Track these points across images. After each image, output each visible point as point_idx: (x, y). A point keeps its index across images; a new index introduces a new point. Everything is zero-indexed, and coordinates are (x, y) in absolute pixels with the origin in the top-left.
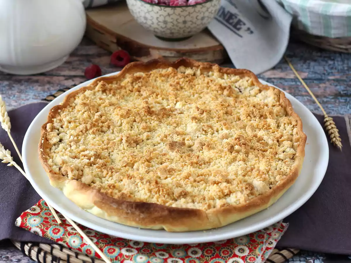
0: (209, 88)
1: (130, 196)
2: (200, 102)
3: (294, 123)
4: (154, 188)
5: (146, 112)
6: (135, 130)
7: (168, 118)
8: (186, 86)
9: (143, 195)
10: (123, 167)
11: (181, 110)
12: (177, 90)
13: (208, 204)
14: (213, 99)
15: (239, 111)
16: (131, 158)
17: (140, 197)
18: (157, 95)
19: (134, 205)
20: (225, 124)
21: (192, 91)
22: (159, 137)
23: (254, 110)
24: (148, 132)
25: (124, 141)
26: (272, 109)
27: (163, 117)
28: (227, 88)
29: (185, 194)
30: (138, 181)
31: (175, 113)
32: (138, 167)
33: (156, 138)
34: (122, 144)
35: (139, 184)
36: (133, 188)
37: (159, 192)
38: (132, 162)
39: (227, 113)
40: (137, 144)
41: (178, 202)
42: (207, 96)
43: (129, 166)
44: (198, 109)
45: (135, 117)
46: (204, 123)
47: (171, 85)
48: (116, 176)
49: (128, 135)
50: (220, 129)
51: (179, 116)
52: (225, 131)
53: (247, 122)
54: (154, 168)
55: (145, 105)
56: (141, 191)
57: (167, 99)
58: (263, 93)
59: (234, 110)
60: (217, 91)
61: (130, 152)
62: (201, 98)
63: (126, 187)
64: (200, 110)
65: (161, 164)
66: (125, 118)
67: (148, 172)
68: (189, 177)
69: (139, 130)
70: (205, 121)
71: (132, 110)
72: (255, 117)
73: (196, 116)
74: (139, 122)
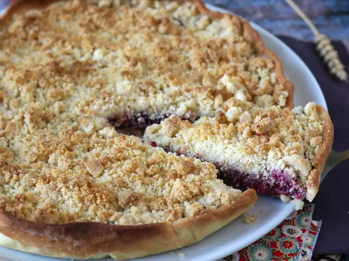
0: (137, 24)
1: (52, 212)
2: (128, 48)
3: (270, 65)
4: (87, 195)
5: (52, 71)
6: (40, 101)
7: (86, 75)
8: (102, 24)
9: (72, 207)
10: (32, 163)
11: (103, 62)
12: (91, 31)
13: (173, 212)
14: (146, 41)
15: (187, 55)
16: (42, 148)
17: (68, 211)
18: (64, 42)
19: (63, 230)
20: (172, 78)
21: (113, 31)
22: (77, 106)
23: (209, 51)
24: (60, 100)
25: (27, 120)
26: (234, 47)
27: (78, 76)
28: (164, 22)
29: (134, 200)
30: (60, 185)
31: (95, 67)
32: (56, 160)
33: (74, 108)
34: (25, 126)
35: (63, 190)
36: (54, 197)
37: (96, 200)
38: (46, 153)
39: (170, 60)
40: (47, 122)
41: (126, 214)
42: (137, 37)
43: (42, 160)
44: (128, 58)
45: (38, 81)
46: (140, 78)
47: (81, 25)
48: (25, 179)
49: (32, 111)
50: (165, 86)
51: (101, 71)
52: (174, 89)
53: (201, 71)
54: (79, 158)
55: (49, 60)
56: (68, 202)
57: (80, 48)
58: (215, 23)
59: (180, 54)
60: (149, 27)
61: (39, 136)
62: (127, 40)
63: (43, 196)
64: (131, 60)
65: (89, 150)
66: (23, 84)
67: (72, 167)
68: (135, 169)
69: (46, 100)
70: (141, 75)
71: (32, 69)
72: (212, 62)
73: (127, 70)
74: (44, 88)
